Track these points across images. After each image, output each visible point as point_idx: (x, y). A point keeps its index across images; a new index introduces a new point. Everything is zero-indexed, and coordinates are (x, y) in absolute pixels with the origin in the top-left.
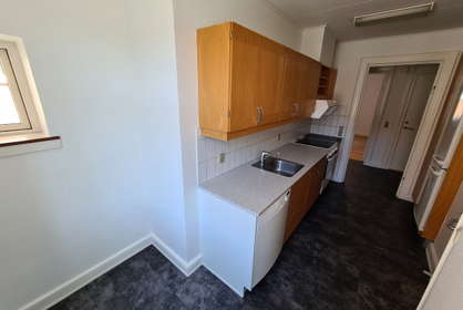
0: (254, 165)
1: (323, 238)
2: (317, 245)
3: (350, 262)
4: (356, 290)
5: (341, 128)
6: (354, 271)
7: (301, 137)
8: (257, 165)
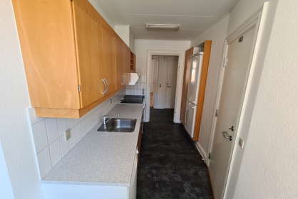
0: (99, 130)
1: (155, 164)
2: (154, 171)
3: (174, 173)
4: (184, 191)
5: (143, 90)
6: (178, 178)
7: (122, 99)
8: (101, 129)
